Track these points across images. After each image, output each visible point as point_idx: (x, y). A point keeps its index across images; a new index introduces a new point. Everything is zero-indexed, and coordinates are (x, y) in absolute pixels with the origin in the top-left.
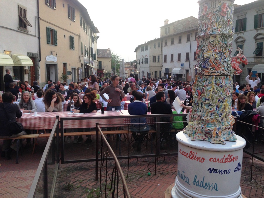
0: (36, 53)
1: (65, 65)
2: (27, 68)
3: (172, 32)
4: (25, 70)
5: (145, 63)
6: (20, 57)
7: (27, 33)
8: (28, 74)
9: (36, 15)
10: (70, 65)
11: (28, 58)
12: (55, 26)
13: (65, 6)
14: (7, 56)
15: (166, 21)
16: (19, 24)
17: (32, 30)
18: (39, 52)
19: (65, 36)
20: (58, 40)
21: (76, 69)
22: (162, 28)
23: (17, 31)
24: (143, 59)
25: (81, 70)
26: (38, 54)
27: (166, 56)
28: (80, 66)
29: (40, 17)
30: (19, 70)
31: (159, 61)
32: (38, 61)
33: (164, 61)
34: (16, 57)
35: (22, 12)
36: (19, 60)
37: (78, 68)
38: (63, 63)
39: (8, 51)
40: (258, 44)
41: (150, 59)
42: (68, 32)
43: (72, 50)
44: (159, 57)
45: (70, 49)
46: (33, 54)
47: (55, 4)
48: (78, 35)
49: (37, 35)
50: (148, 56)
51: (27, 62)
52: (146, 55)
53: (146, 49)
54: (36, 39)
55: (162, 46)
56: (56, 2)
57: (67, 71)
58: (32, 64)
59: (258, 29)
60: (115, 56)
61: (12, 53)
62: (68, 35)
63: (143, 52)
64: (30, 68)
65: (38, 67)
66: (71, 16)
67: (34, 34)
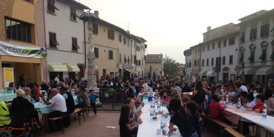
0: (83, 63)
1: (104, 71)
2: (77, 73)
3: (211, 38)
4: (76, 74)
5: (189, 67)
6: (72, 67)
7: (77, 52)
8: (77, 76)
9: (84, 41)
10: (109, 70)
11: (77, 67)
12: (97, 45)
13: (105, 31)
14: (65, 67)
15: (209, 28)
16: (73, 48)
17: (81, 50)
18: (85, 63)
19: (105, 51)
20: (99, 55)
21: (115, 73)
22: (204, 34)
23: (71, 52)
24: (188, 63)
25: (119, 74)
26: (84, 64)
27: (203, 60)
28: (118, 71)
29: (86, 41)
30: (72, 74)
31: (198, 65)
32: (84, 68)
33: (202, 65)
34: (70, 67)
35: (74, 41)
36: (72, 69)
37: (116, 72)
38: (103, 70)
39: (66, 64)
40: (263, 50)
41: (193, 63)
42: (108, 48)
43: (111, 60)
44: (198, 61)
45: (109, 59)
46: (81, 64)
47: (98, 31)
48: (117, 49)
49: (84, 53)
50: (192, 60)
51: (76, 69)
52: (190, 60)
53: (190, 54)
54: (84, 55)
55: (201, 51)
56: (98, 30)
57: (106, 74)
58: (79, 70)
59: (264, 37)
60: (171, 60)
61: (68, 65)
62: (107, 50)
63: (188, 56)
64: (79, 73)
65: (84, 72)
66: (111, 36)
67: (82, 53)
